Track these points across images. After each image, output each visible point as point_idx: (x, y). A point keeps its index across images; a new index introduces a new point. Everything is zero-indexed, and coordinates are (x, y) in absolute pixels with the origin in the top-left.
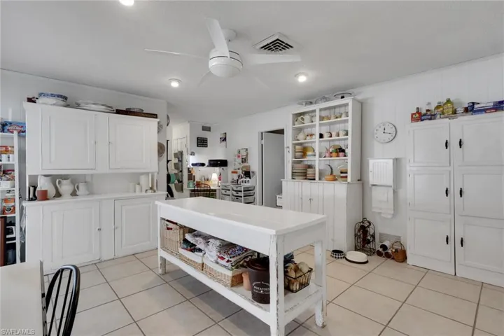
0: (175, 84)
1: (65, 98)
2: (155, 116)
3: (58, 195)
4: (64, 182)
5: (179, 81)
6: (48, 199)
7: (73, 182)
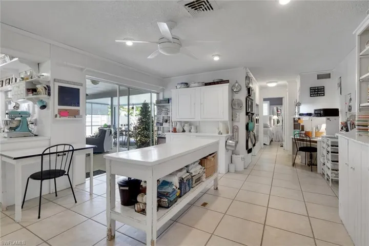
0: (216, 59)
1: (187, 84)
2: (227, 81)
3: (184, 131)
4: (186, 125)
5: (219, 56)
6: (176, 132)
7: (190, 125)
